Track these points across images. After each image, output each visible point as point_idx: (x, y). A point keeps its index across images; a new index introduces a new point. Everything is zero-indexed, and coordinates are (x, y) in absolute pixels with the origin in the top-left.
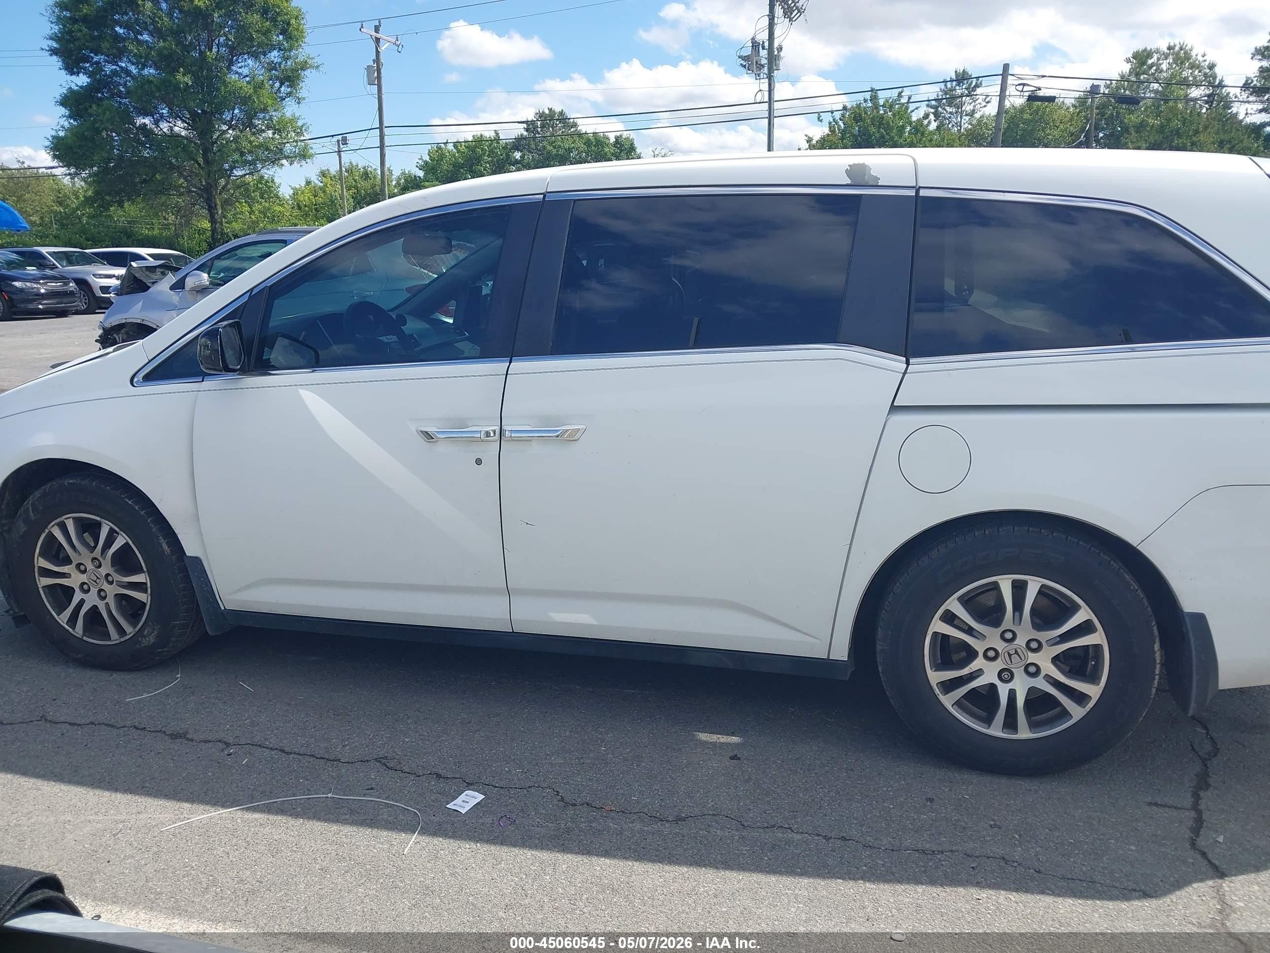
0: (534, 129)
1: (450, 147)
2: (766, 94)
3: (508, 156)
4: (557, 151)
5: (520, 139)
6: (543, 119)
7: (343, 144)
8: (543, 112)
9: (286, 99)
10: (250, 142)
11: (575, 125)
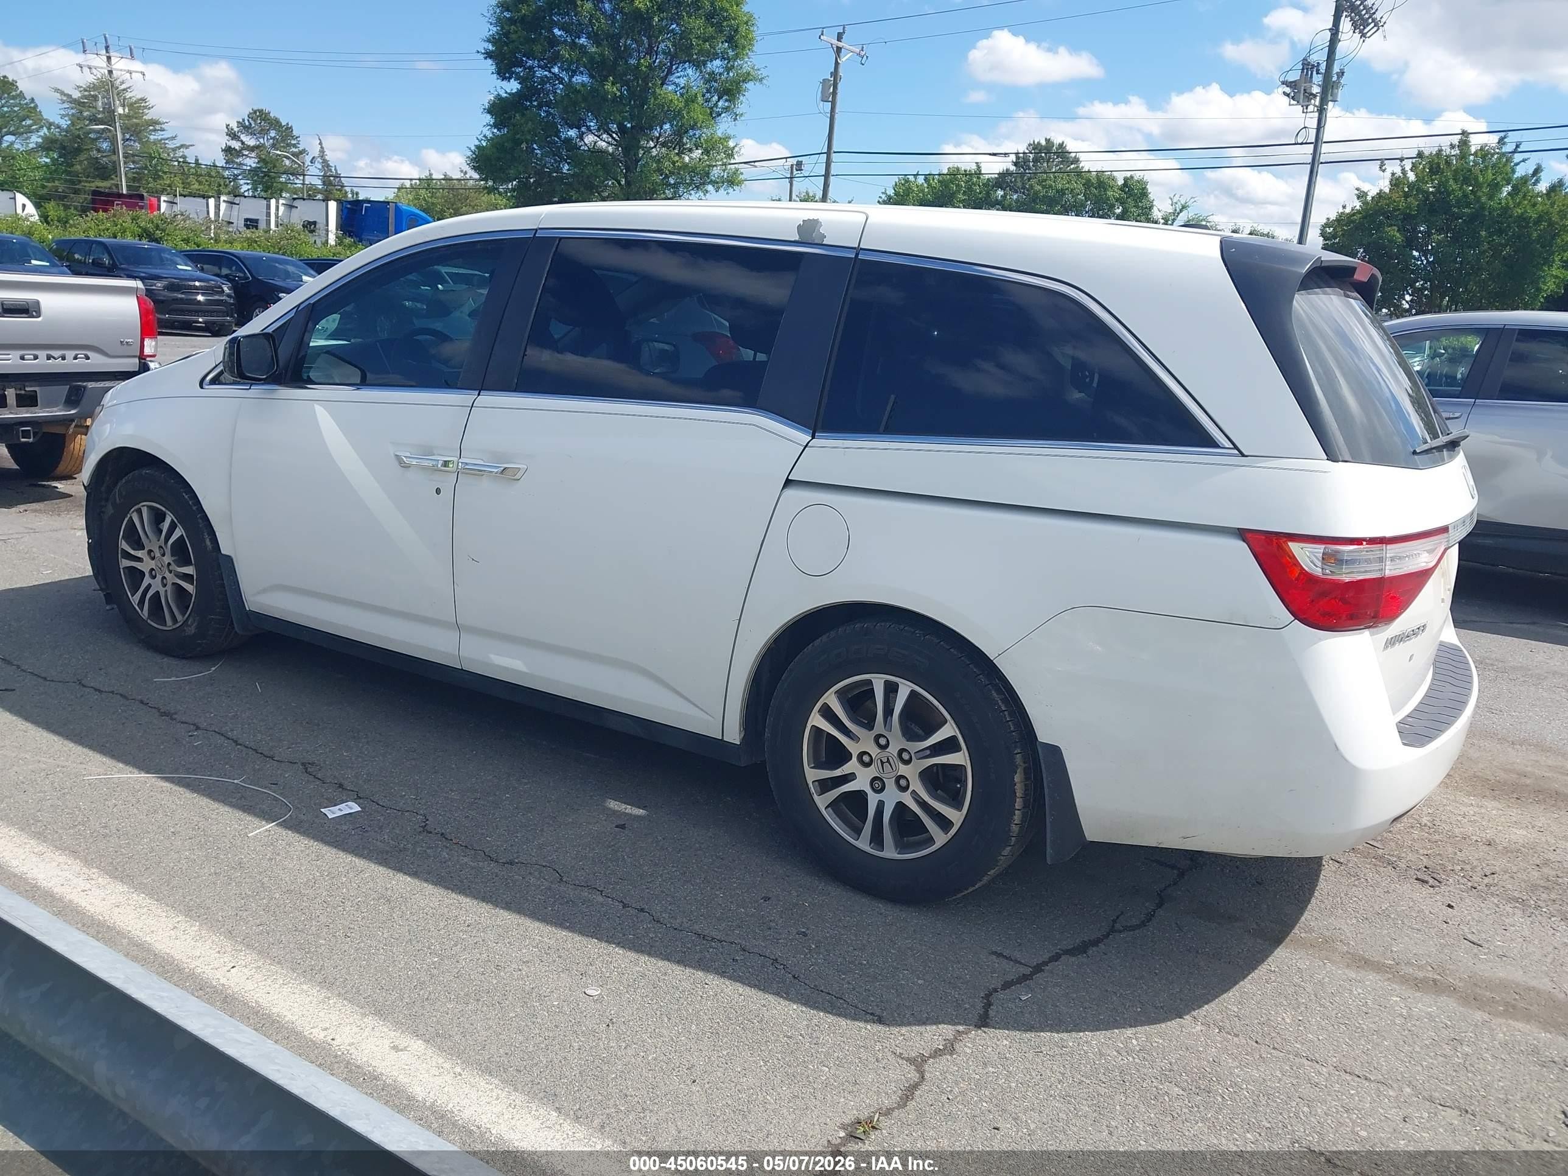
0: (1025, 163)
1: (921, 180)
2: (1313, 133)
3: (988, 193)
4: (1046, 192)
5: (1004, 175)
6: (1037, 151)
7: (797, 170)
8: (1039, 143)
9: (723, 115)
10: (674, 163)
11: (1076, 161)
